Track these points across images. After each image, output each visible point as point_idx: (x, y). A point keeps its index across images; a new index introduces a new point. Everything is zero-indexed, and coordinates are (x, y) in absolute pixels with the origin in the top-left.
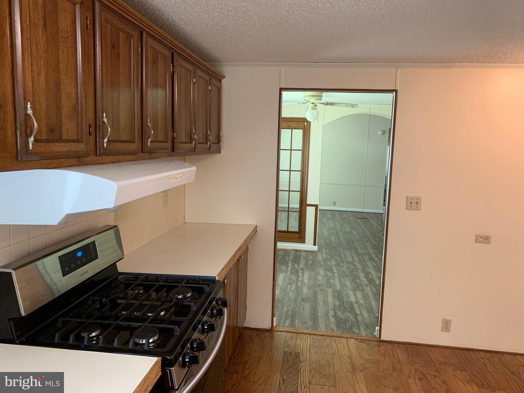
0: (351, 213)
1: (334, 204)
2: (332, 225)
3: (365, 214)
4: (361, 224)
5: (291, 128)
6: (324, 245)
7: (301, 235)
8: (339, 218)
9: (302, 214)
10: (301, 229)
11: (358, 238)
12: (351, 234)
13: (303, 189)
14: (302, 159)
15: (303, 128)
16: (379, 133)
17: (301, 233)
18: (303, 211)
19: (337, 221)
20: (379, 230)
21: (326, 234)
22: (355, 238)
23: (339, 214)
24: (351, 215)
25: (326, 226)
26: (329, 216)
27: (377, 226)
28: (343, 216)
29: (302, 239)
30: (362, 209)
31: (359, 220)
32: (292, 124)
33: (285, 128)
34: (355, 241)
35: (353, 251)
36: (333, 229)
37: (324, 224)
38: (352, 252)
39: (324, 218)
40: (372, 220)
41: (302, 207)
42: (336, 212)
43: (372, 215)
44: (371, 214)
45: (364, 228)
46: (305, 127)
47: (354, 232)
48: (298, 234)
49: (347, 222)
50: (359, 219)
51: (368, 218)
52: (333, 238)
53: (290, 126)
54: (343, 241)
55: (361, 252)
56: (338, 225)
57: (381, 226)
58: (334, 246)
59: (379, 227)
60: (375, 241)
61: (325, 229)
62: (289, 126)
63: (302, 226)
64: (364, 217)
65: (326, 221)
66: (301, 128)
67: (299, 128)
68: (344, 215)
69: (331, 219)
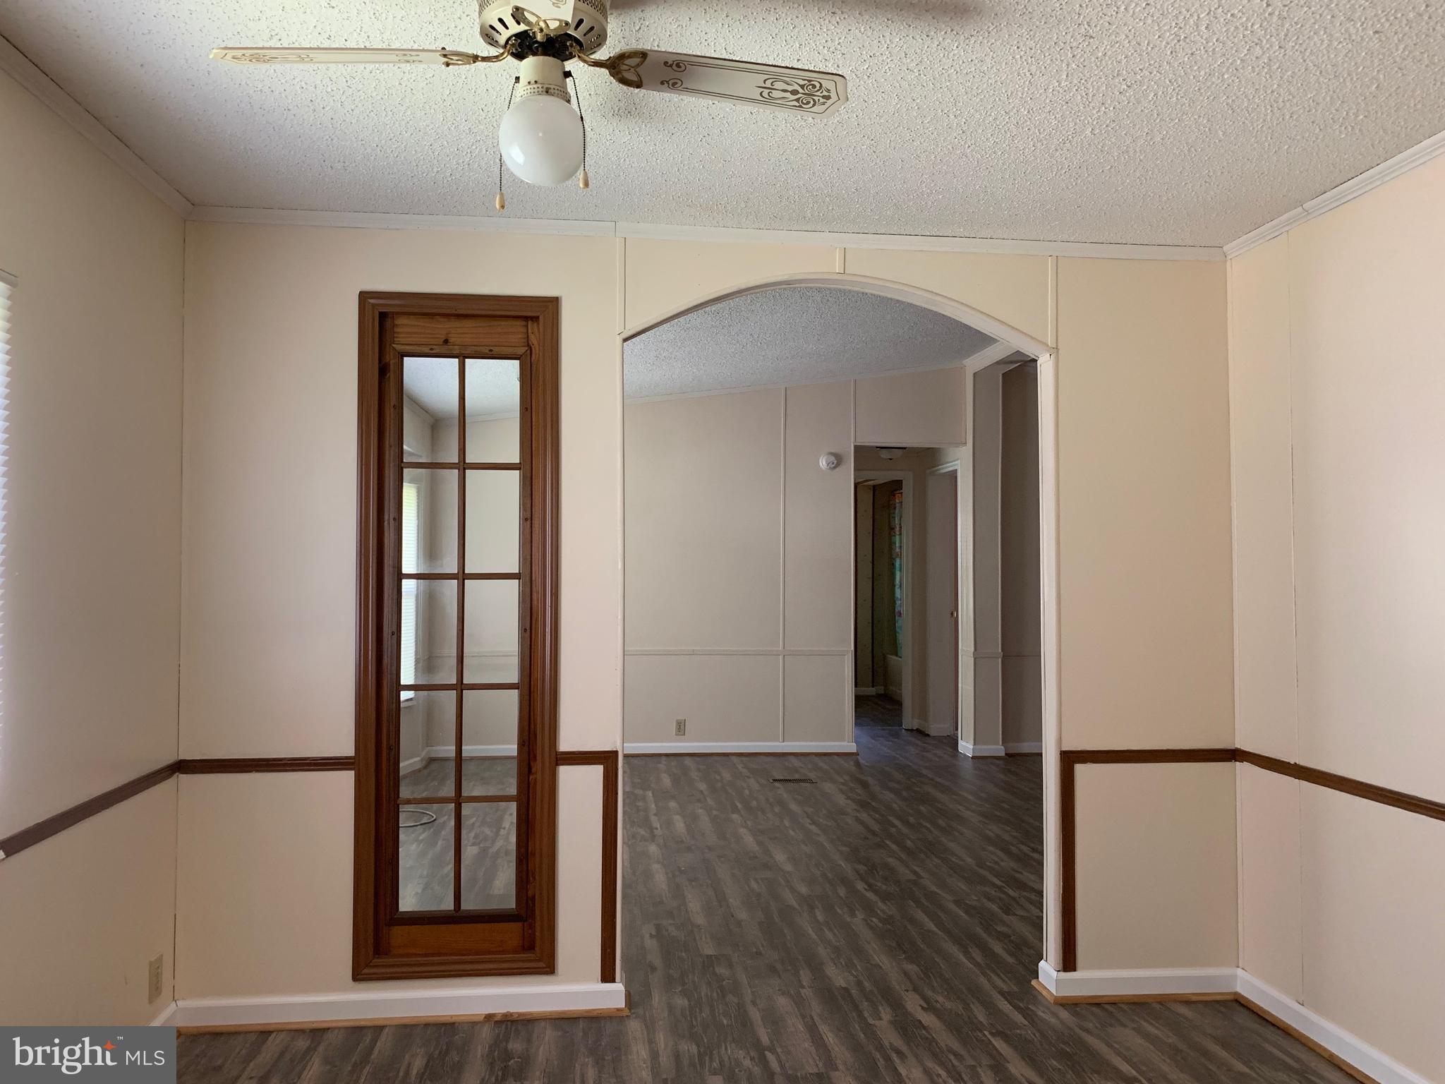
0: (744, 759)
1: (681, 728)
2: (680, 825)
3: (795, 762)
4: (794, 807)
5: (456, 350)
6: (657, 961)
7: (532, 926)
8: (703, 786)
9: (534, 810)
10: (530, 893)
11: (803, 889)
12: (766, 866)
13: (537, 674)
14: (525, 510)
15: (521, 351)
16: (823, 463)
17: (533, 916)
18: (539, 792)
19: (699, 801)
20: (874, 833)
21: (660, 879)
22: (793, 890)
23: (702, 767)
24: (745, 771)
25: (658, 832)
26: (666, 781)
27: (858, 811)
28: (718, 778)
29: (537, 949)
30: (783, 744)
31: (781, 790)
32: (462, 332)
33: (426, 350)
34: (794, 909)
35: (805, 976)
36: (689, 849)
37: (646, 823)
38: (803, 987)
39: (647, 793)
40: (828, 787)
41: (533, 770)
42: (688, 761)
43: (822, 764)
44: (816, 759)
45: (813, 827)
46: (528, 345)
47: (780, 857)
48: (515, 927)
49: (739, 806)
50: (777, 784)
51: (812, 776)
52: (694, 905)
53: (451, 340)
54: (742, 915)
55: (844, 985)
56: (705, 823)
57: (872, 813)
58: (707, 956)
59: (864, 816)
60: (885, 897)
61: (653, 848)
62: (446, 342)
63: (534, 878)
64: (797, 776)
65: (653, 806)
66: (510, 351)
67: (496, 350)
68: (719, 773)
69: (673, 797)
